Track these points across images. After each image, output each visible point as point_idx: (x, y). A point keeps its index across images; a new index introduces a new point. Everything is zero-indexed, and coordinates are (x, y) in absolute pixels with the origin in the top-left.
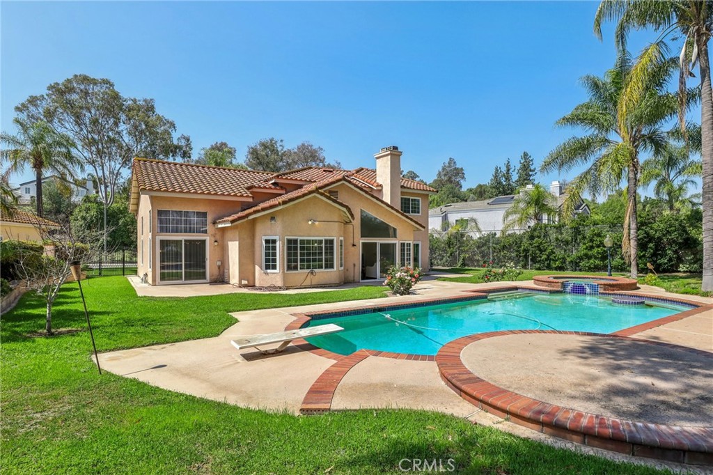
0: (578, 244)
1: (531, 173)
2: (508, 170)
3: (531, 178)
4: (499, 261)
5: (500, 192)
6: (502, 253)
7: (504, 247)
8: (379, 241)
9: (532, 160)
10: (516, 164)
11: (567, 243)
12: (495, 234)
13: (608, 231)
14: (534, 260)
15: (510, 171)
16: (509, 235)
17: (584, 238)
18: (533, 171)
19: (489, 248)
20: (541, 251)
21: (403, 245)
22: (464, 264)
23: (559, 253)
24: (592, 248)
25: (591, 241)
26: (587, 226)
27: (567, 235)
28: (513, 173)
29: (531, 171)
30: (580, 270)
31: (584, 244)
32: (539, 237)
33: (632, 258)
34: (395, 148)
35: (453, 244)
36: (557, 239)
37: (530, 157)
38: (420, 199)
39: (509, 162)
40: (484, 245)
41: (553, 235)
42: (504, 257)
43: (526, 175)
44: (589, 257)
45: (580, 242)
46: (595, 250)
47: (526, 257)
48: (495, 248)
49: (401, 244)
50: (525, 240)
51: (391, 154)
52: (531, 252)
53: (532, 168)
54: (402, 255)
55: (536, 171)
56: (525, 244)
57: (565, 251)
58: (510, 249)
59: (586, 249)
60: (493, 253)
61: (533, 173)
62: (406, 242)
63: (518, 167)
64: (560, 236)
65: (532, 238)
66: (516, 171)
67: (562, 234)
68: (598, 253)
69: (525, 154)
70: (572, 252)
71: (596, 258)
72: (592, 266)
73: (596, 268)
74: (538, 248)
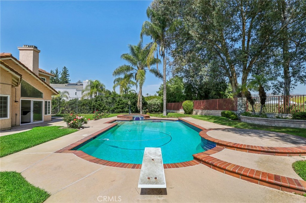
0: (114, 104)
1: (67, 76)
2: (57, 73)
3: (67, 78)
4: (80, 111)
5: (53, 82)
6: (83, 107)
7: (84, 105)
8: (33, 100)
9: (68, 71)
10: (61, 71)
11: (110, 103)
12: (78, 99)
13: (124, 99)
14: (97, 110)
15: (58, 73)
16: (85, 100)
17: (116, 101)
18: (68, 75)
19: (76, 105)
20: (100, 106)
21: (46, 102)
22: (62, 113)
23: (107, 107)
24: (118, 105)
25: (119, 102)
26: (117, 97)
27: (110, 100)
28: (59, 74)
29: (67, 75)
31: (116, 103)
32: (99, 101)
33: (141, 108)
34: (36, 47)
35: (55, 103)
36: (106, 102)
37: (67, 69)
38: (45, 78)
39: (57, 69)
40: (73, 103)
41: (105, 100)
42: (84, 109)
43: (65, 76)
44: (117, 108)
45: (115, 103)
46: (120, 106)
47: (94, 109)
48: (79, 105)
49: (45, 101)
50: (93, 102)
51: (34, 50)
52: (96, 107)
53: (68, 73)
54: (46, 108)
55: (69, 75)
56: (94, 103)
57: (109, 106)
58: (86, 105)
59: (117, 105)
60: (78, 107)
61: (68, 76)
62: (48, 101)
63: (61, 72)
64: (107, 101)
65: (96, 101)
66: (61, 74)
67: (108, 100)
68: (121, 107)
69: (65, 68)
70: (112, 106)
71: (120, 108)
72: (119, 111)
73: (120, 112)
74: (99, 105)
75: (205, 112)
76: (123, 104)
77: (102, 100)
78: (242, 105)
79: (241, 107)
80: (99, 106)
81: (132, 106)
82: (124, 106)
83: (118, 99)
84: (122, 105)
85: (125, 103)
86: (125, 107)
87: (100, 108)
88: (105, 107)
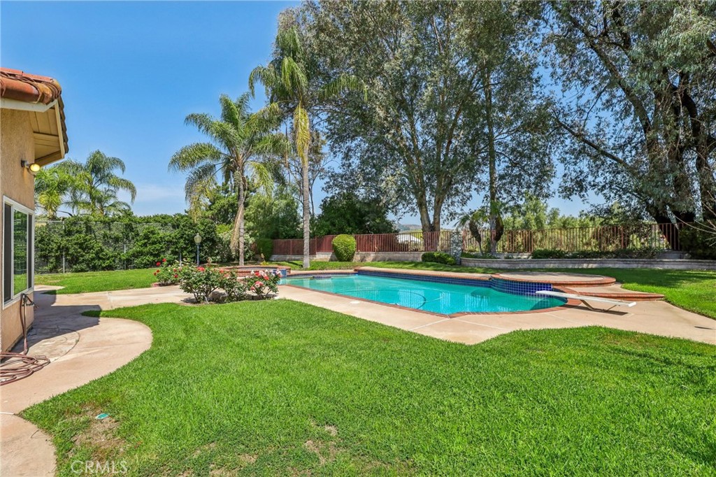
0: (130, 241)
11: (117, 240)
13: (160, 229)
17: (137, 235)
20: (86, 249)
23: (109, 251)
25: (147, 238)
26: (140, 223)
27: (117, 231)
30: (134, 267)
31: (138, 241)
36: (105, 236)
41: (100, 231)
44: (143, 254)
46: (150, 247)
56: (58, 241)
57: (115, 248)
59: (140, 246)
64: (108, 232)
65: (68, 234)
67: (110, 229)
68: (153, 250)
70: (123, 249)
71: (151, 254)
72: (147, 262)
73: (151, 265)
74: (81, 245)
75: (381, 255)
76: (160, 243)
77: (89, 229)
78: (458, 243)
79: (457, 245)
80: (79, 250)
81: (185, 248)
82: (162, 248)
83: (142, 230)
84: (158, 246)
85: (166, 239)
86: (164, 252)
87: (82, 256)
88: (102, 250)
